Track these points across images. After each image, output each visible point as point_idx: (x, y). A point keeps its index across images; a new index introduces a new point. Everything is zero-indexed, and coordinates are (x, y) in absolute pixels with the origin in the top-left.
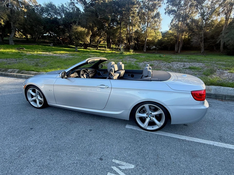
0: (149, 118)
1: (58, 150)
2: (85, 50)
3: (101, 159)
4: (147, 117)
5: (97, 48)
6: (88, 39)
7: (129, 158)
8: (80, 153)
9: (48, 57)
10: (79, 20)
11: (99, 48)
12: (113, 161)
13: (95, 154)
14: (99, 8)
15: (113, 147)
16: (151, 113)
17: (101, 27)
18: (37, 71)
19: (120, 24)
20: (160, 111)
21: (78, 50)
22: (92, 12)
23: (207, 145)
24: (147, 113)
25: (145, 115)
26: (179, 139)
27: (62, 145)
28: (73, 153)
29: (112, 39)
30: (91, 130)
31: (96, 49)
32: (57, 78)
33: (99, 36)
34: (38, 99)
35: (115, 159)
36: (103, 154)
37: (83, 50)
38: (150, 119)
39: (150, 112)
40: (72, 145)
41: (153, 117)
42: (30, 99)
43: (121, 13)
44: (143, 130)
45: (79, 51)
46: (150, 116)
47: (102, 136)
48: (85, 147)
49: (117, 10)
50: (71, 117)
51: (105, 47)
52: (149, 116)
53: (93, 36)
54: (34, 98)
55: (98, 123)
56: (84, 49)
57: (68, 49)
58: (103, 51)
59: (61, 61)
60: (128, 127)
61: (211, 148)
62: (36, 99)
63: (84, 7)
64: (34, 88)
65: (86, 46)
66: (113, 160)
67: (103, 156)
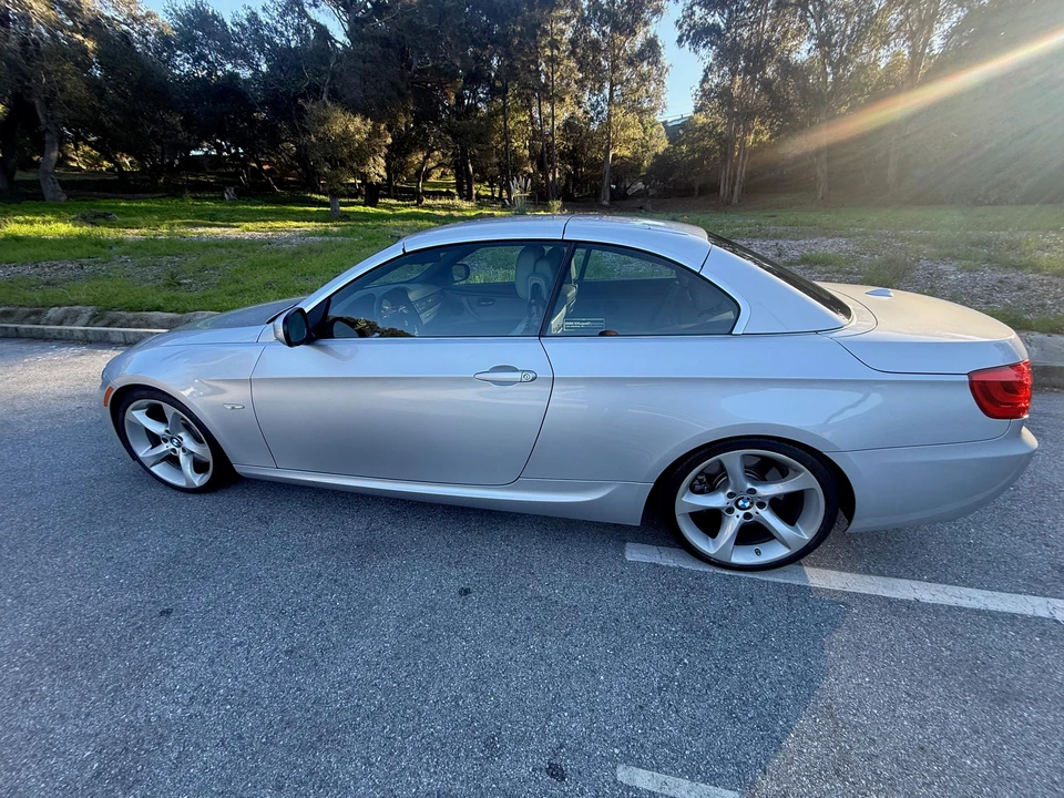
0: (741, 513)
1: (320, 739)
2: (370, 209)
3: (556, 772)
4: (730, 510)
5: (420, 201)
6: (377, 169)
7: (699, 746)
8: (437, 745)
9: (217, 245)
10: (332, 79)
11: (426, 201)
12: (623, 774)
13: (518, 743)
14: (410, 22)
15: (599, 682)
16: (752, 491)
17: (427, 112)
18: (177, 311)
19: (503, 92)
20: (803, 480)
21: (342, 212)
22: (386, 42)
23: (1026, 619)
24: (729, 491)
25: (718, 501)
26: (889, 601)
27: (336, 701)
28: (403, 750)
29: (473, 158)
30: (465, 592)
31: (416, 205)
32: (263, 343)
33: (422, 149)
34: (184, 450)
35: (628, 759)
36: (558, 735)
37: (361, 209)
38: (747, 516)
39: (749, 486)
40: (387, 691)
41: (761, 505)
42: (144, 451)
43: (502, 43)
44: (709, 569)
45: (346, 217)
46: (747, 504)
47: (528, 618)
48: (456, 699)
49: (487, 29)
50: (355, 527)
51: (449, 195)
52: (741, 503)
53: (398, 152)
54: (164, 447)
55: (495, 550)
56: (364, 205)
57: (301, 209)
58: (444, 213)
59: (277, 262)
60: (636, 554)
61: (1054, 638)
62: (174, 450)
63: (348, 22)
64: (158, 401)
65: (372, 194)
66: (620, 768)
67: (561, 747)
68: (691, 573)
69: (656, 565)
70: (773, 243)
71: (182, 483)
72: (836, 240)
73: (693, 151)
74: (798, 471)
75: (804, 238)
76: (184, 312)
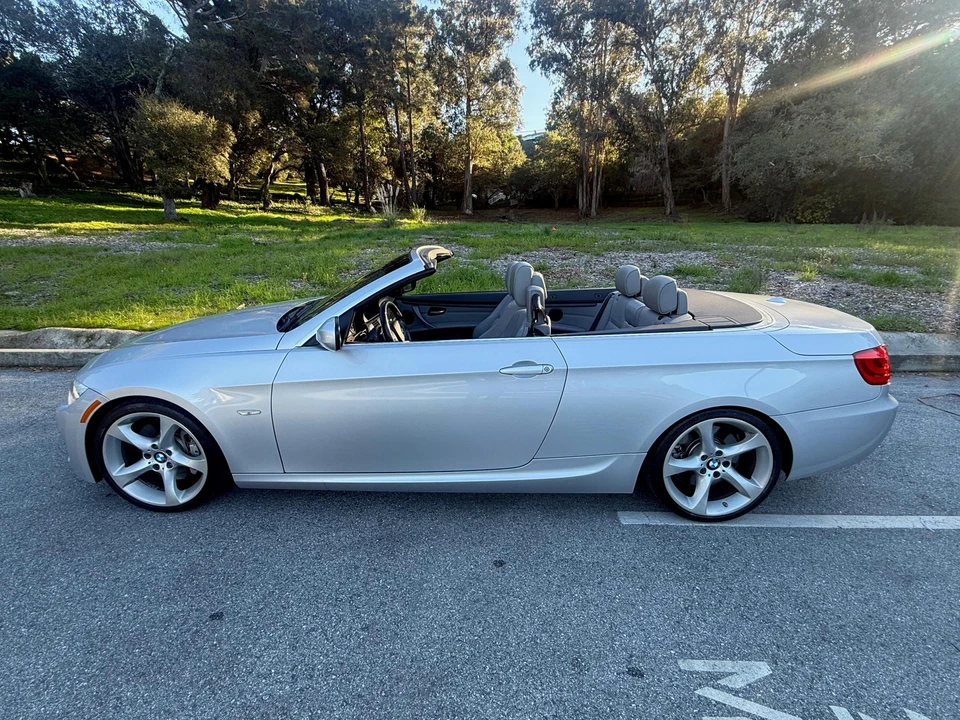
0: (712, 472)
1: (433, 684)
2: (209, 212)
3: (636, 673)
4: (703, 471)
5: (267, 203)
6: (221, 165)
7: (728, 638)
8: (535, 672)
10: (167, 73)
11: (273, 205)
12: (683, 665)
13: (598, 659)
14: (260, 24)
15: (640, 611)
16: (720, 453)
17: (276, 112)
19: (359, 99)
20: (756, 440)
21: (178, 214)
22: (231, 40)
23: (910, 531)
24: (703, 454)
25: (694, 463)
26: (822, 530)
27: (432, 657)
28: (509, 680)
29: (327, 163)
30: (500, 564)
31: (264, 209)
32: (284, 351)
33: (271, 150)
34: (169, 465)
35: (683, 656)
36: (625, 650)
37: (199, 211)
38: (716, 474)
39: (717, 449)
40: (472, 643)
41: (726, 464)
42: (118, 471)
43: (357, 53)
44: (690, 524)
45: (183, 219)
46: (716, 465)
47: (563, 576)
48: (533, 639)
49: (339, 37)
50: (368, 524)
51: (301, 200)
52: (711, 464)
53: (243, 150)
54: (144, 464)
55: (508, 531)
56: (202, 207)
57: (122, 209)
58: (298, 218)
60: (628, 519)
61: (929, 540)
62: (157, 467)
63: (187, 17)
64: (147, 412)
65: (211, 194)
66: (680, 662)
67: (631, 656)
68: (677, 528)
69: (648, 526)
70: (645, 255)
71: (160, 502)
72: (698, 253)
73: (551, 166)
74: (753, 433)
75: (671, 251)
76: (28, 329)
